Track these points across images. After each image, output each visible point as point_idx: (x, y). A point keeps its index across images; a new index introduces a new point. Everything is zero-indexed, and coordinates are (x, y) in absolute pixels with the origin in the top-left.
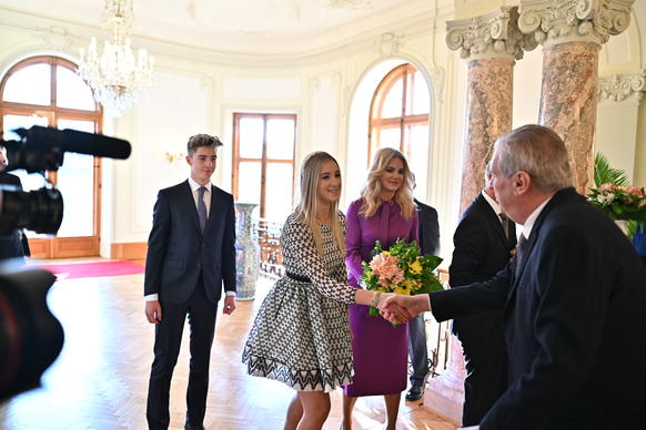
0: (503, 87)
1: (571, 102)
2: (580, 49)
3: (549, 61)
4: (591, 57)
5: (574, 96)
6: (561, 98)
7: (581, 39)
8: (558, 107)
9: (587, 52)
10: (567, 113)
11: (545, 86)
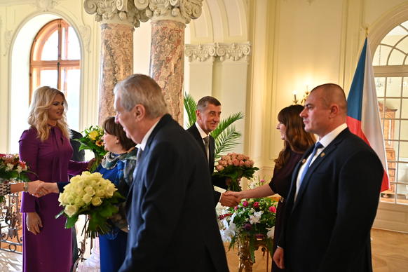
0: (126, 46)
1: (169, 60)
2: (173, 26)
3: (155, 31)
4: (180, 31)
5: (170, 56)
6: (163, 57)
7: (173, 19)
8: (161, 63)
9: (177, 28)
10: (166, 67)
11: (153, 47)
